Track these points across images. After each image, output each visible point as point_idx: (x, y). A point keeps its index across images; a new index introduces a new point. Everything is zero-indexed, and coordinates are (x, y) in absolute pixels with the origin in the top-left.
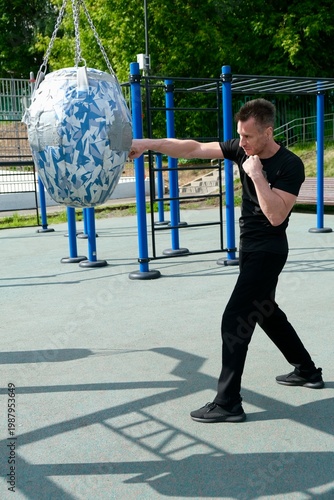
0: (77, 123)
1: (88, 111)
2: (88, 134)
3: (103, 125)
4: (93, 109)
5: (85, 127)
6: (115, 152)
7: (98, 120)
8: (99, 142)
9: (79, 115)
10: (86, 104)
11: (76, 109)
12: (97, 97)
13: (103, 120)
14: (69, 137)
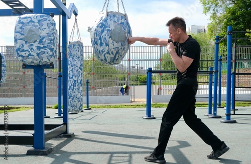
0: (100, 30)
1: (104, 25)
2: (104, 34)
3: (108, 30)
4: (106, 25)
5: (103, 31)
6: (114, 41)
7: (107, 28)
8: (107, 37)
9: (101, 27)
10: (104, 23)
11: (100, 25)
12: (109, 20)
13: (108, 28)
14: (97, 35)
